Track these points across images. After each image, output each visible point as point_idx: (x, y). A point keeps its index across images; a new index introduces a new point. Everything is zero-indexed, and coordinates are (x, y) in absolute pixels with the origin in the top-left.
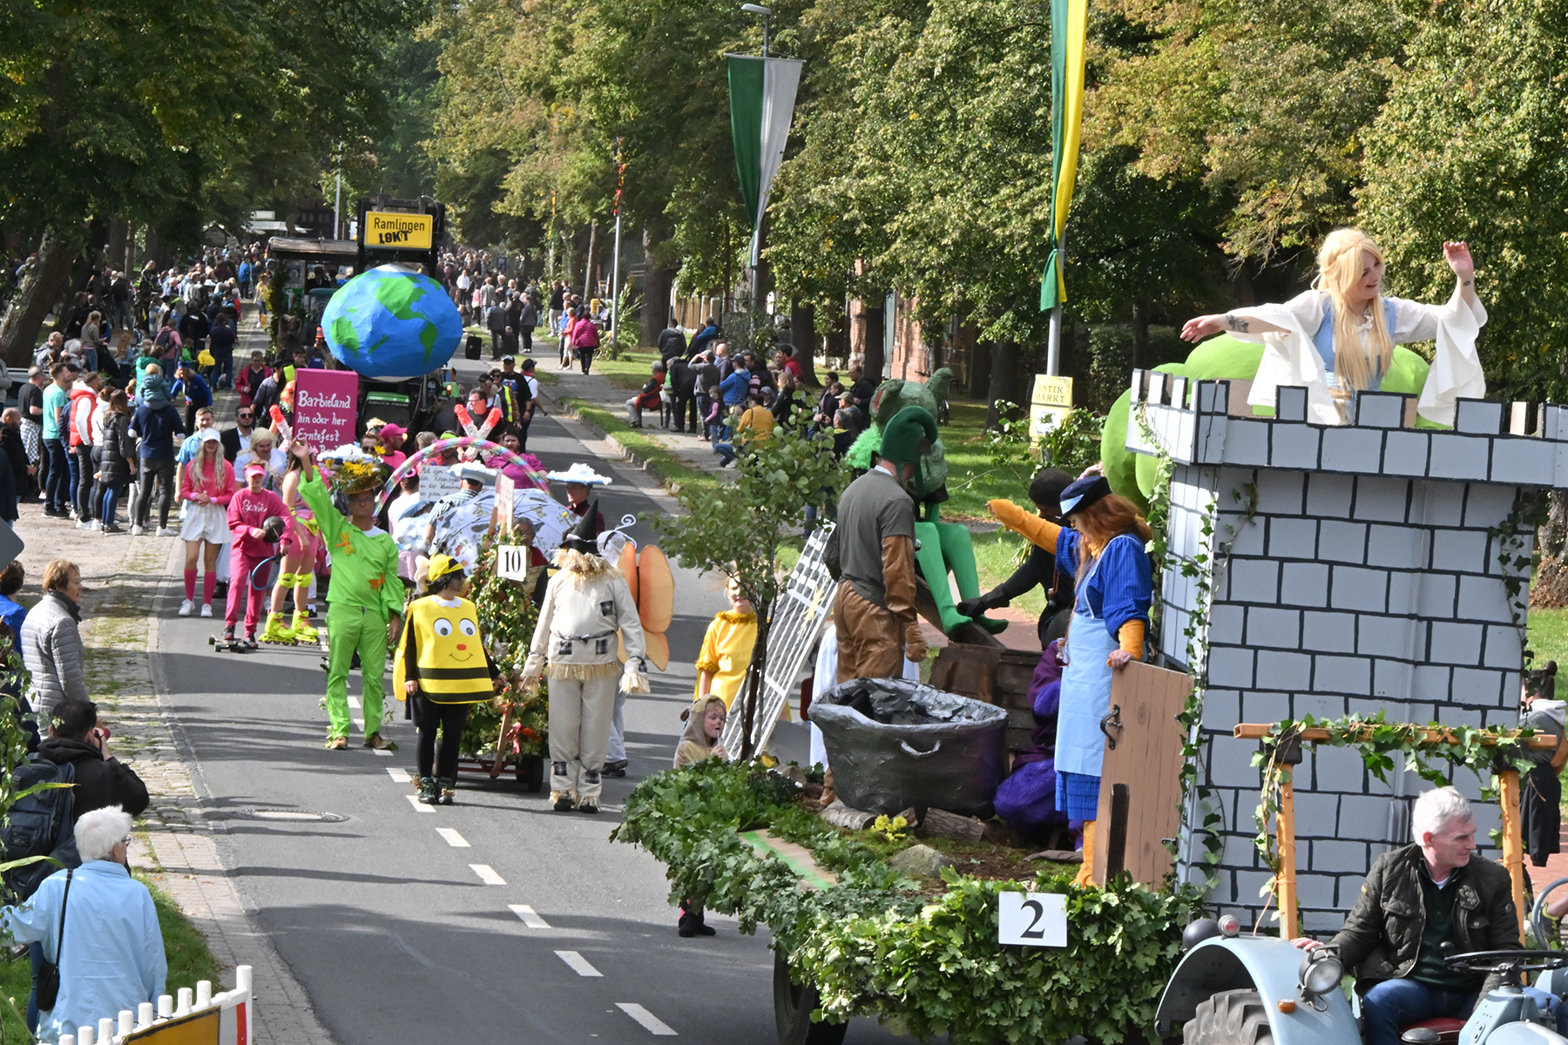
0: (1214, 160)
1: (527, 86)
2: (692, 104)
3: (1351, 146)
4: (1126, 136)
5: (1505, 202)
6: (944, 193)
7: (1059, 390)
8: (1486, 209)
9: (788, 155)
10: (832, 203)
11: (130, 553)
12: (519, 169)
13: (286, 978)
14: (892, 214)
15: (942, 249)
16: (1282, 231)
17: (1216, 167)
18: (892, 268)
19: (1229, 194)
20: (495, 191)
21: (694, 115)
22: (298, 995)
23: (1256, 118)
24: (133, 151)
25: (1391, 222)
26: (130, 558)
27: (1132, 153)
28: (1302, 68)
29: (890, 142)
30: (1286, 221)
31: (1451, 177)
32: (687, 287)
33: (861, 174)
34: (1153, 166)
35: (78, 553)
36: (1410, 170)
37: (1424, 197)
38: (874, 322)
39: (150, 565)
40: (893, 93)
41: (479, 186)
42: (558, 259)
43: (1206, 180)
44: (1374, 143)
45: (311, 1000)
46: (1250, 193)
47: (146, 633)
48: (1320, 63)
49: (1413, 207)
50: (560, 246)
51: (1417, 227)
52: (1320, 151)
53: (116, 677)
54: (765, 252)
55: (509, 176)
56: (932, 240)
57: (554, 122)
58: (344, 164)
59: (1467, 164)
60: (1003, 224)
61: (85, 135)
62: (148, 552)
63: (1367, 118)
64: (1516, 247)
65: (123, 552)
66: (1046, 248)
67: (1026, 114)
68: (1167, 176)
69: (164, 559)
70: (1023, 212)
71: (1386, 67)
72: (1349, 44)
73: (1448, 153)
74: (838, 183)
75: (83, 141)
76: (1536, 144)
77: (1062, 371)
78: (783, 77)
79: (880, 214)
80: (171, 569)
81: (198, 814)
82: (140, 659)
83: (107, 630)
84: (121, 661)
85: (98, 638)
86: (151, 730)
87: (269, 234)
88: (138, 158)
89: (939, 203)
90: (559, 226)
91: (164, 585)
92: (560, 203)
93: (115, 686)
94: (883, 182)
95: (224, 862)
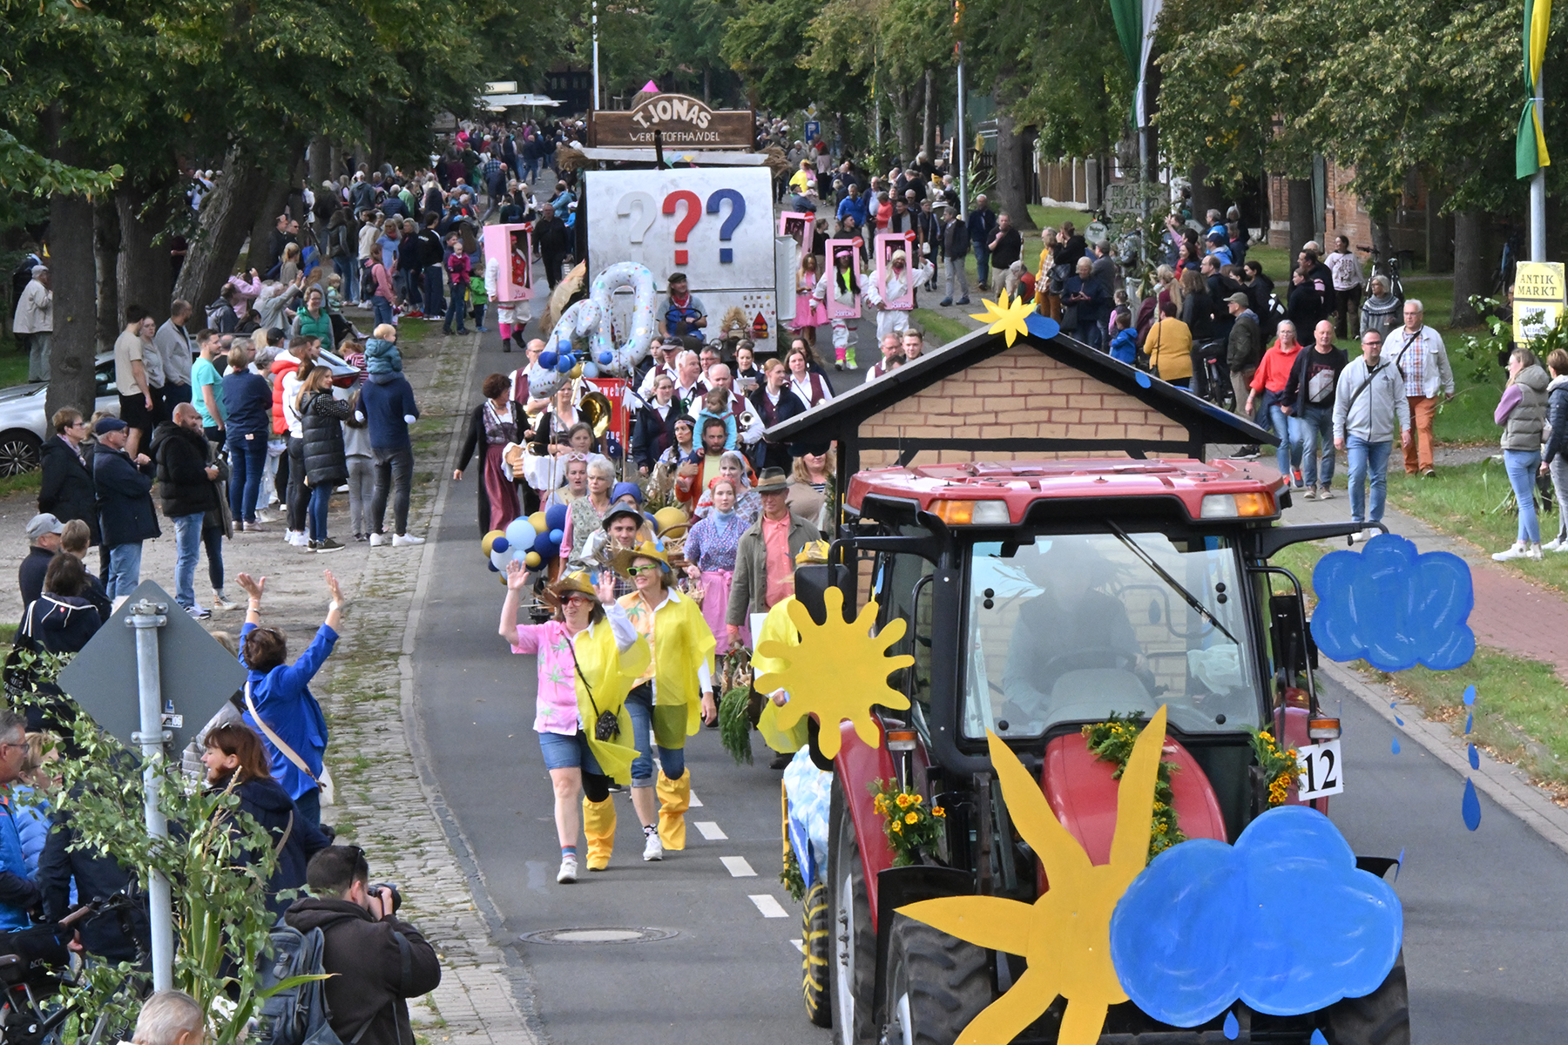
6: (1381, 28)
7: (1549, 280)
10: (1237, 48)
11: (368, 572)
15: (1385, 100)
26: (368, 580)
32: (1053, 150)
35: (301, 577)
39: (394, 587)
42: (886, 124)
47: (398, 685)
50: (887, 109)
54: (1155, 117)
55: (815, 21)
60: (1460, 62)
61: (273, 32)
62: (391, 568)
65: (359, 571)
69: (411, 577)
70: (1486, 43)
74: (1244, 21)
79: (1301, 58)
80: (422, 591)
81: (484, 940)
82: (392, 723)
83: (347, 684)
84: (369, 727)
85: (336, 697)
86: (415, 823)
87: (511, 110)
88: (345, 58)
89: (1376, 41)
90: (885, 80)
91: (415, 615)
92: (884, 54)
93: (363, 764)
94: (1302, 17)
95: (523, 1006)
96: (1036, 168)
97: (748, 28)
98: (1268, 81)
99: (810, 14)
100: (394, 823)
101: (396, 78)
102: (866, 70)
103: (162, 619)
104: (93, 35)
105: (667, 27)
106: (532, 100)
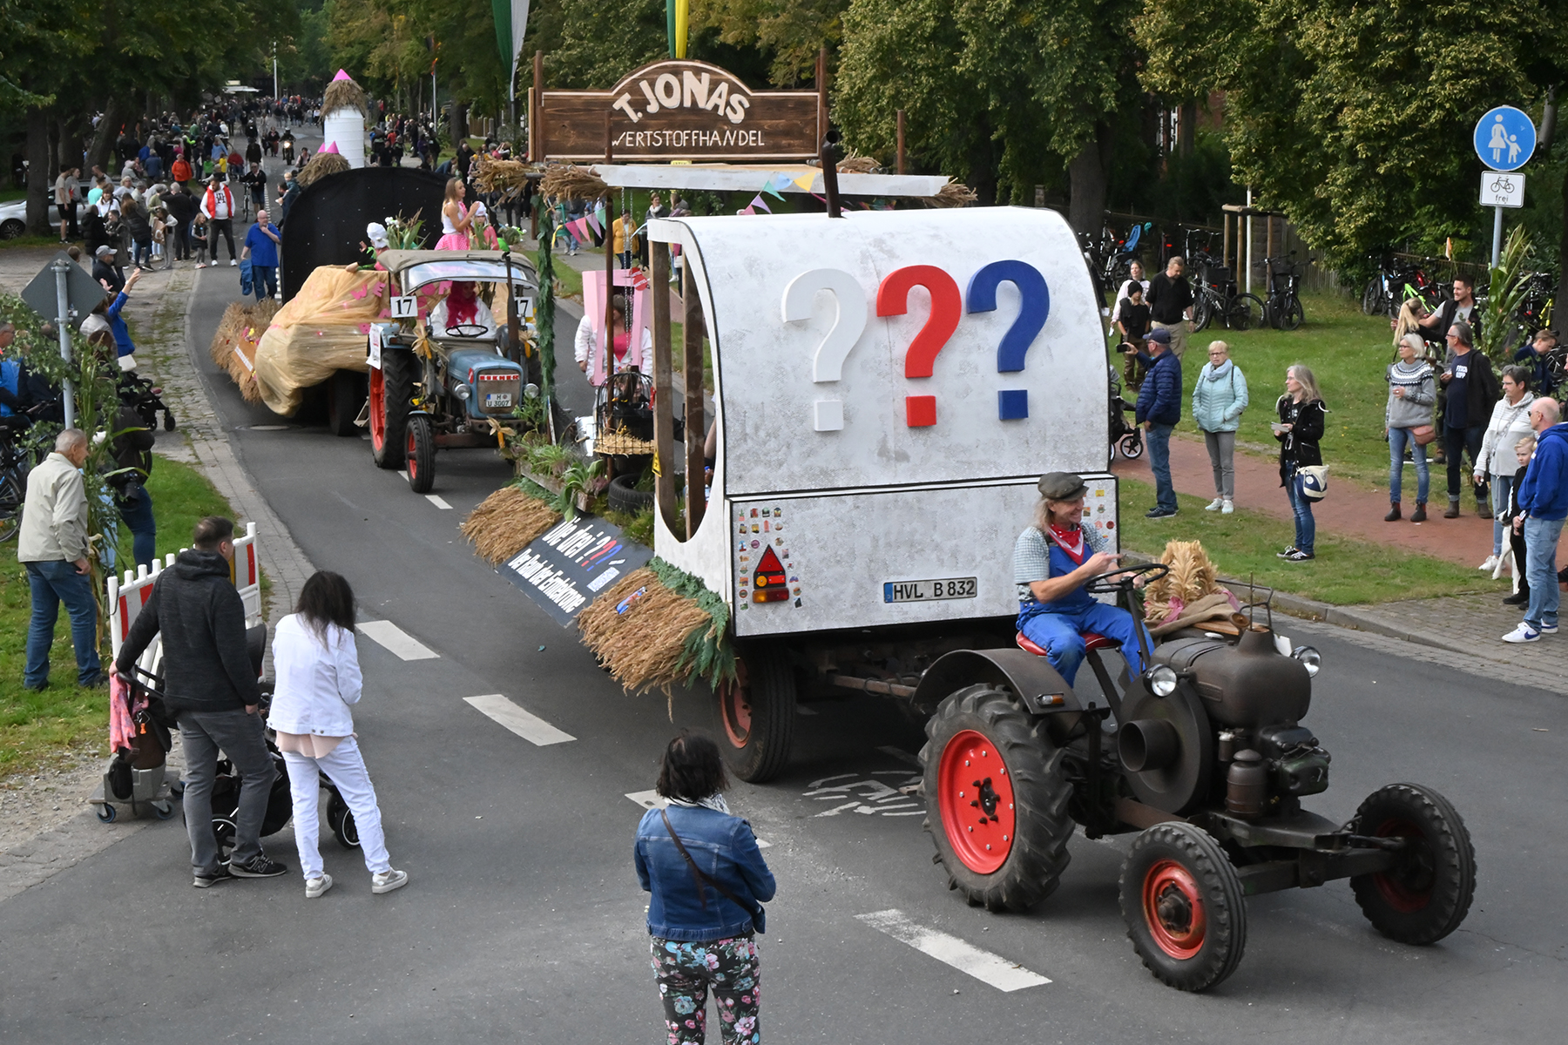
0: (762, 32)
2: (471, 12)
3: (835, 22)
4: (713, 21)
5: (922, 51)
6: (615, 57)
8: (911, 55)
9: (526, 40)
10: (552, 65)
11: (171, 282)
12: (376, 52)
13: (276, 521)
14: (586, 70)
16: (801, 71)
17: (765, 38)
19: (771, 53)
21: (474, 17)
22: (283, 530)
24: (155, 53)
25: (860, 65)
26: (171, 284)
27: (716, 31)
29: (583, 30)
30: (804, 65)
31: (891, 38)
32: (476, 114)
33: (569, 47)
36: (868, 34)
37: (877, 50)
39: (183, 287)
41: (355, 61)
42: (402, 101)
43: (759, 45)
44: (849, 20)
45: (290, 533)
46: (783, 50)
47: (183, 327)
49: (871, 55)
50: (403, 95)
51: (874, 66)
52: (820, 26)
53: (168, 353)
54: (517, 94)
55: (371, 56)
57: (395, 24)
58: (276, 54)
59: (900, 30)
61: (127, 45)
62: (181, 279)
64: (929, 75)
65: (167, 281)
68: (737, 43)
73: (889, 25)
74: (555, 54)
75: (126, 49)
76: (936, 18)
79: (580, 70)
80: (195, 290)
81: (219, 430)
82: (180, 342)
83: (160, 327)
84: (171, 343)
85: (156, 332)
86: (190, 382)
87: (238, 94)
88: (160, 57)
89: (612, 63)
90: (401, 83)
91: (192, 299)
92: (401, 70)
93: (168, 358)
94: (580, 52)
95: (236, 456)
96: (468, 122)
97: (342, 58)
98: (566, 80)
99: (369, 53)
100: (181, 382)
101: (183, 67)
102: (393, 78)
103: (68, 268)
104: (44, 39)
105: (307, 59)
106: (247, 89)
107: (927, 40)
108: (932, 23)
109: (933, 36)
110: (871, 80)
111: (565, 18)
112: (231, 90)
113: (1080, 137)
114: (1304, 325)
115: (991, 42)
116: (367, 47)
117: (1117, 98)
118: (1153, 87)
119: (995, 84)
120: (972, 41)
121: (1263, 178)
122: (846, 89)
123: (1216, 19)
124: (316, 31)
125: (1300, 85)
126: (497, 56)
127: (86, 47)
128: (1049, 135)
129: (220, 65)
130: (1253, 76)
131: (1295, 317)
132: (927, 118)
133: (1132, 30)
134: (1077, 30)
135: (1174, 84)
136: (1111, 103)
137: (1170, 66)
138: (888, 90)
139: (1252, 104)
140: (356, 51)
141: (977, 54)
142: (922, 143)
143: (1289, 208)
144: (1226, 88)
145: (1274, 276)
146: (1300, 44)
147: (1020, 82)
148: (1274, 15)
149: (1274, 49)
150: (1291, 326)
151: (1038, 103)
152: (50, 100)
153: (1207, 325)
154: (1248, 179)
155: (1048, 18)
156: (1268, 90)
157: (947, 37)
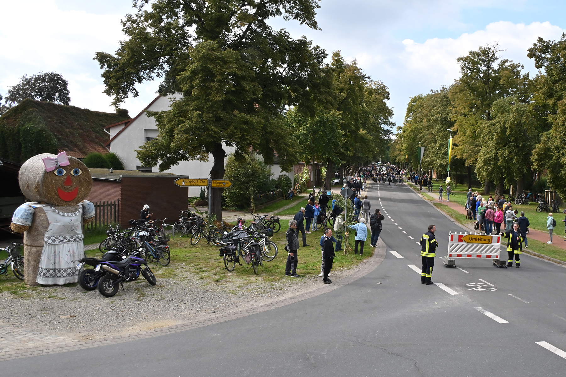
0: (464, 157)
1: (398, 150)
2: (414, 152)
3: (477, 155)
4: (455, 155)
5: (492, 161)
6: (438, 161)
7: (449, 179)
8: (490, 162)
9: (423, 157)
10: (428, 161)
18: (433, 167)
19: (465, 160)
20: (395, 160)
23: (468, 153)
24: (362, 156)
27: (456, 156)
28: (472, 148)
29: (433, 155)
31: (487, 158)
33: (430, 158)
34: (458, 157)
36: (483, 158)
38: (431, 172)
40: (433, 151)
43: (463, 159)
44: (479, 155)
48: (474, 148)
49: (483, 161)
51: (483, 163)
52: (474, 156)
56: (437, 164)
57: (401, 153)
58: (381, 157)
63: (479, 153)
64: (493, 165)
66: (448, 165)
67: (446, 153)
71: (480, 148)
72: (477, 146)
73: (486, 156)
74: (428, 159)
77: (449, 177)
78: (423, 149)
98: (430, 163)
107: (493, 159)
108: (494, 156)
109: (494, 158)
110: (483, 166)
111: (430, 153)
112: (373, 163)
113: (520, 177)
114: (559, 212)
115: (504, 160)
116: (396, 157)
117: (526, 170)
118: (534, 169)
119: (505, 167)
120: (501, 159)
121: (553, 185)
122: (478, 167)
123: (546, 157)
124: (388, 154)
125: (561, 170)
126: (418, 159)
127: (351, 155)
128: (514, 177)
129: (372, 159)
130: (552, 167)
131: (558, 211)
132: (492, 173)
133: (530, 158)
134: (520, 158)
135: (538, 168)
136: (525, 171)
137: (537, 165)
138: (486, 167)
139: (551, 172)
140: (394, 158)
141: (502, 162)
142: (491, 177)
143: (558, 191)
144: (547, 169)
145: (554, 203)
146: (561, 162)
147: (509, 168)
148: (556, 157)
149: (556, 162)
150: (557, 212)
151: (512, 171)
152: (345, 162)
153: (541, 211)
154: (550, 186)
155: (515, 156)
156: (555, 170)
157: (496, 159)
